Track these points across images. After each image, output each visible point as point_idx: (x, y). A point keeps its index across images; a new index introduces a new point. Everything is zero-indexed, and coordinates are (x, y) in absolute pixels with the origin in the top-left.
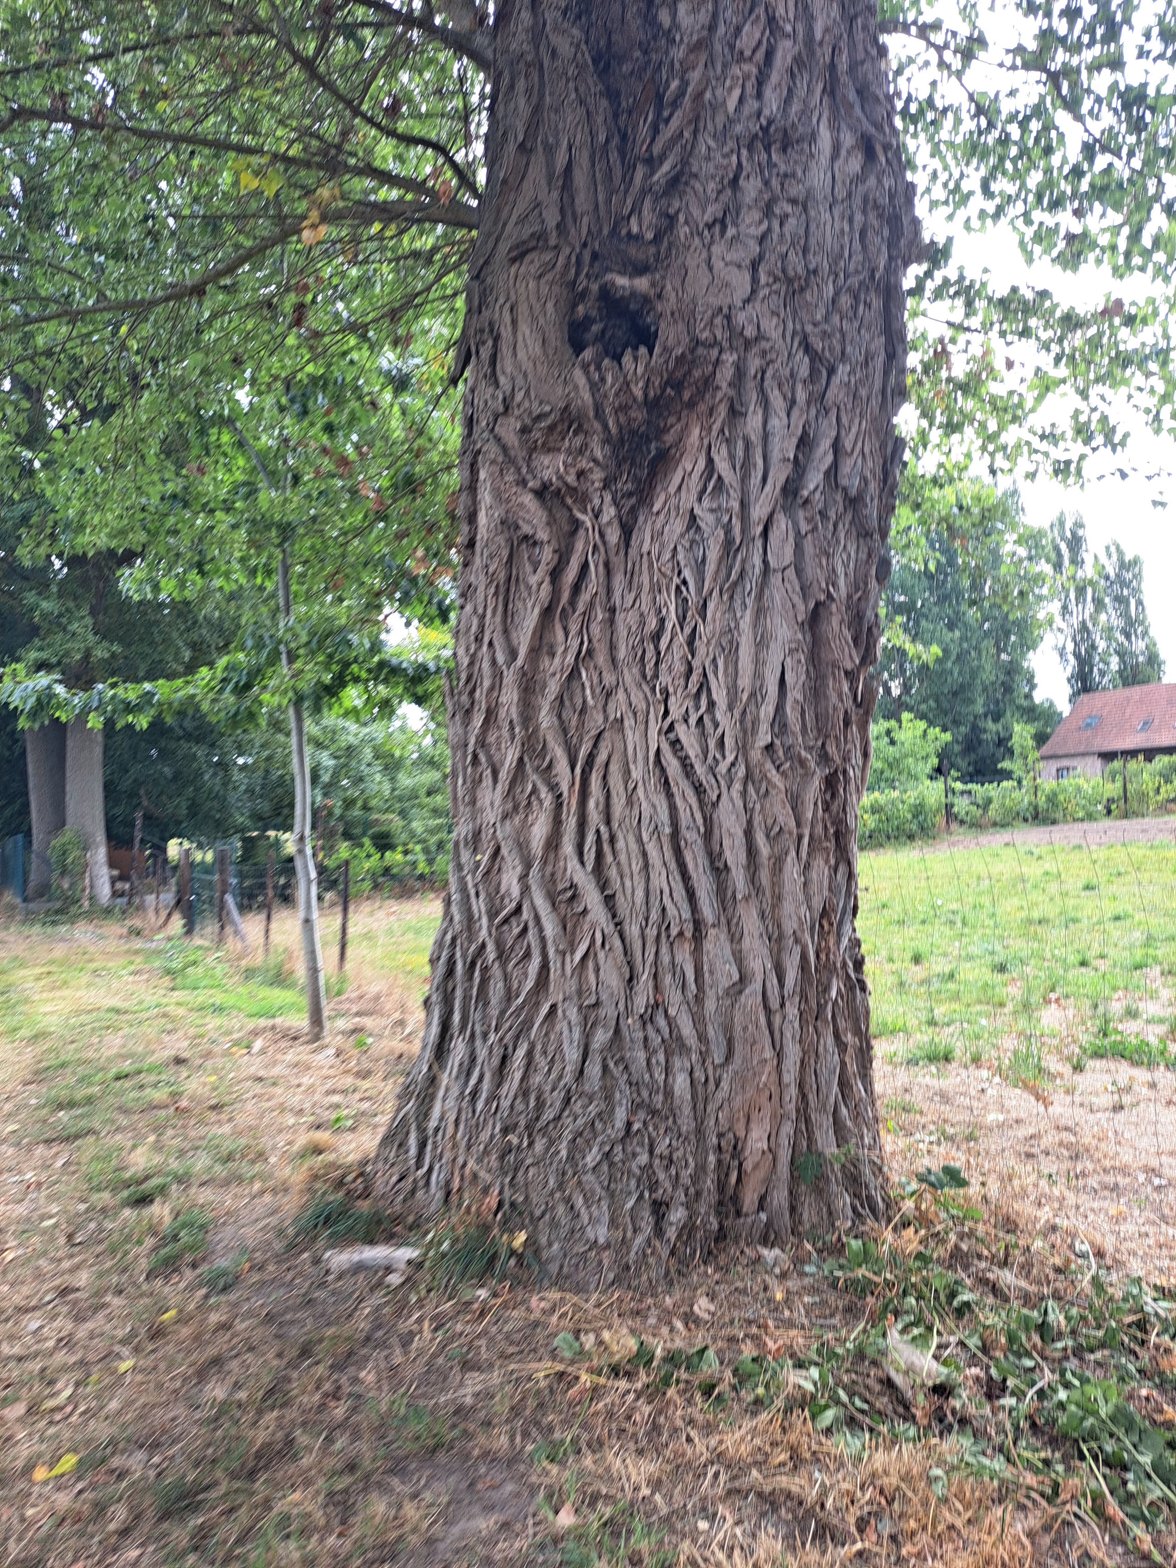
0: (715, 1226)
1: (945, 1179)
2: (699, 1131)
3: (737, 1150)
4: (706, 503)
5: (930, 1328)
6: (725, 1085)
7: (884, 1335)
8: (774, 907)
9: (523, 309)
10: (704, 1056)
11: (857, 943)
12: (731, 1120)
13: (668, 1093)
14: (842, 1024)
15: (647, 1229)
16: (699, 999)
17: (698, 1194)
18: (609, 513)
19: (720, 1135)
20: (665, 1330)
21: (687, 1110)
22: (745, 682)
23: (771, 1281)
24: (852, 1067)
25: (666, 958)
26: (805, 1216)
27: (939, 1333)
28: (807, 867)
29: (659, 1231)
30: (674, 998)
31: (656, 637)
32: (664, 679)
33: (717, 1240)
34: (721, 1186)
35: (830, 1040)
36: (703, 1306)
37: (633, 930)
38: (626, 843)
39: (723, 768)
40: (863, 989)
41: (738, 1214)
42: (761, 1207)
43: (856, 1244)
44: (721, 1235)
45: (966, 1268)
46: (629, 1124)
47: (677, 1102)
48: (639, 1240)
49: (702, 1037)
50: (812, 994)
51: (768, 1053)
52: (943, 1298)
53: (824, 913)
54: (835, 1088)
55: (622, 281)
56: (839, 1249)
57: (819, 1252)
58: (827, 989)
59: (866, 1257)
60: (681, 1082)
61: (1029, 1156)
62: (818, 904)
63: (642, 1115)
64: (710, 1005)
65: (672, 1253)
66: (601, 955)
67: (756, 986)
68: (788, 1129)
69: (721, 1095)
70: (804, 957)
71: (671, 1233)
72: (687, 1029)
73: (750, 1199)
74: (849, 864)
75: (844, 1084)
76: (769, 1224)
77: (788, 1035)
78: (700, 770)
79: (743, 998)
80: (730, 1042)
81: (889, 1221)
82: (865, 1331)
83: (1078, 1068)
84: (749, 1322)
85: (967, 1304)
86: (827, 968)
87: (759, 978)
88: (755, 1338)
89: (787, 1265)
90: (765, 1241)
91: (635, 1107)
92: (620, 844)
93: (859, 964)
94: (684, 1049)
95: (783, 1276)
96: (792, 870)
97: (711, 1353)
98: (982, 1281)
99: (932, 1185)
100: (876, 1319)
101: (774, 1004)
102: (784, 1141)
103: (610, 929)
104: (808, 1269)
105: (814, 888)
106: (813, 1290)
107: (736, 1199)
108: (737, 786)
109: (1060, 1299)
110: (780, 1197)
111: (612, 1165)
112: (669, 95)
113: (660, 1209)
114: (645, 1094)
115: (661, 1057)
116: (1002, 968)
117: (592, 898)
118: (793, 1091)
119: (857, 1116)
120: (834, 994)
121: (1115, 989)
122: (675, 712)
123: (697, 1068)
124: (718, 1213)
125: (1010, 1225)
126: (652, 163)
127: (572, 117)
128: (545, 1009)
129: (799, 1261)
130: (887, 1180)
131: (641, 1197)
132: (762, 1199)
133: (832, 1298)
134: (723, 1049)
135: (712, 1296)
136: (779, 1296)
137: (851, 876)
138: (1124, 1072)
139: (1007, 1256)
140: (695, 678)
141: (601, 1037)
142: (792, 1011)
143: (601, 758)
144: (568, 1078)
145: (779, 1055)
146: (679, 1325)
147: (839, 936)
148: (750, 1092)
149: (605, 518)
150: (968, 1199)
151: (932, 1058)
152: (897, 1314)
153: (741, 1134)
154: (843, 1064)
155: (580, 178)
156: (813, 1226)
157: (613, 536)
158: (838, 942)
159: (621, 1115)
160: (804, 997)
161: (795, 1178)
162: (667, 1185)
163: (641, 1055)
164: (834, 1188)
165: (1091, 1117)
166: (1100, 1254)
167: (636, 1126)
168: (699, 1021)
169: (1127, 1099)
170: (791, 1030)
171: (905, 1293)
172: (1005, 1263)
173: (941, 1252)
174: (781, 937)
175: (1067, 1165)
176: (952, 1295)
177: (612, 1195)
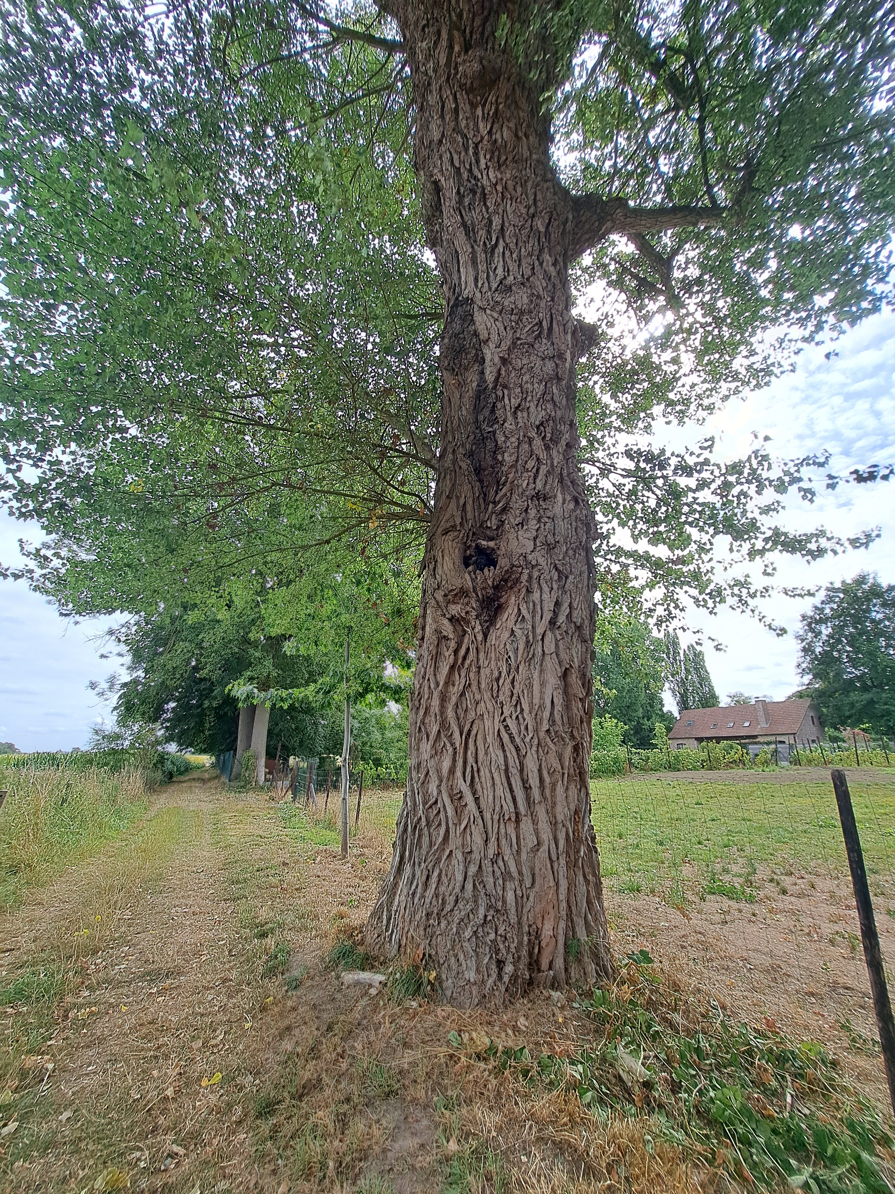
0: (528, 977)
1: (642, 958)
2: (519, 923)
3: (538, 936)
4: (518, 626)
5: (639, 1046)
6: (531, 898)
7: (616, 1049)
8: (553, 807)
9: (446, 551)
10: (521, 882)
11: (592, 828)
12: (535, 918)
13: (504, 902)
14: (587, 870)
15: (494, 976)
16: (519, 852)
17: (519, 958)
18: (478, 628)
19: (530, 926)
20: (503, 1035)
21: (513, 910)
22: (536, 701)
23: (557, 1011)
24: (593, 894)
25: (503, 831)
26: (573, 975)
27: (644, 1050)
28: (567, 789)
29: (500, 977)
30: (507, 851)
31: (498, 680)
32: (501, 698)
33: (529, 985)
34: (531, 954)
35: (581, 878)
36: (522, 1022)
37: (487, 816)
38: (484, 773)
39: (527, 739)
40: (596, 852)
41: (539, 970)
42: (550, 968)
43: (598, 992)
44: (531, 982)
45: (655, 1011)
46: (486, 916)
47: (508, 906)
48: (490, 981)
49: (520, 873)
50: (572, 853)
51: (552, 883)
52: (644, 1028)
53: (576, 812)
54: (585, 904)
55: (484, 543)
56: (589, 994)
57: (580, 995)
58: (578, 851)
59: (604, 1001)
60: (510, 896)
61: (683, 947)
62: (573, 807)
63: (492, 912)
64: (524, 856)
65: (507, 990)
66: (473, 827)
67: (545, 848)
68: (562, 925)
69: (529, 904)
70: (567, 834)
71: (506, 979)
72: (513, 869)
73: (544, 964)
74: (586, 788)
75: (589, 902)
76: (554, 978)
77: (561, 874)
78: (518, 740)
79: (539, 853)
80: (533, 875)
81: (615, 980)
82: (606, 1045)
83: (703, 899)
84: (546, 1034)
85: (657, 1032)
86: (578, 840)
87: (546, 843)
88: (549, 1044)
89: (564, 1002)
90: (553, 987)
91: (489, 907)
92: (482, 773)
93: (593, 838)
94: (512, 878)
95: (562, 1008)
96: (560, 789)
97: (526, 1051)
98: (665, 1020)
99: (635, 960)
100: (611, 1038)
101: (554, 858)
102: (561, 932)
103: (477, 814)
104: (574, 1005)
105: (571, 799)
106: (578, 1018)
107: (537, 962)
108: (534, 748)
109: (706, 1033)
110: (559, 963)
111: (477, 938)
112: (501, 482)
113: (500, 964)
114: (493, 900)
115: (501, 881)
116: (661, 844)
117: (469, 798)
118: (564, 905)
119: (596, 920)
120: (582, 853)
121: (716, 857)
122: (506, 713)
123: (518, 888)
124: (529, 969)
125: (676, 987)
126: (495, 503)
127: (466, 487)
128: (447, 853)
129: (570, 1000)
130: (612, 956)
131: (491, 957)
132: (551, 963)
133: (587, 1022)
134: (530, 880)
135: (527, 1017)
136: (560, 1020)
137: (587, 794)
138: (726, 903)
139: (676, 1004)
140: (514, 698)
141: (473, 869)
142: (563, 862)
143: (474, 732)
144: (457, 890)
145: (557, 884)
146: (510, 1032)
147: (583, 824)
148: (544, 903)
149: (476, 630)
150: (654, 970)
151: (632, 890)
152: (621, 1035)
153: (540, 926)
154: (588, 891)
155: (469, 508)
156: (577, 980)
157: (480, 637)
158: (583, 827)
159: (482, 911)
160: (568, 854)
161: (567, 953)
162: (504, 951)
163: (492, 880)
164: (586, 959)
165: (712, 927)
166: (724, 1008)
167: (489, 918)
168: (518, 863)
169: (728, 918)
170: (562, 872)
171: (625, 1024)
172: (675, 1010)
173: (641, 1001)
174: (556, 822)
175: (703, 953)
176: (649, 1027)
177: (477, 956)
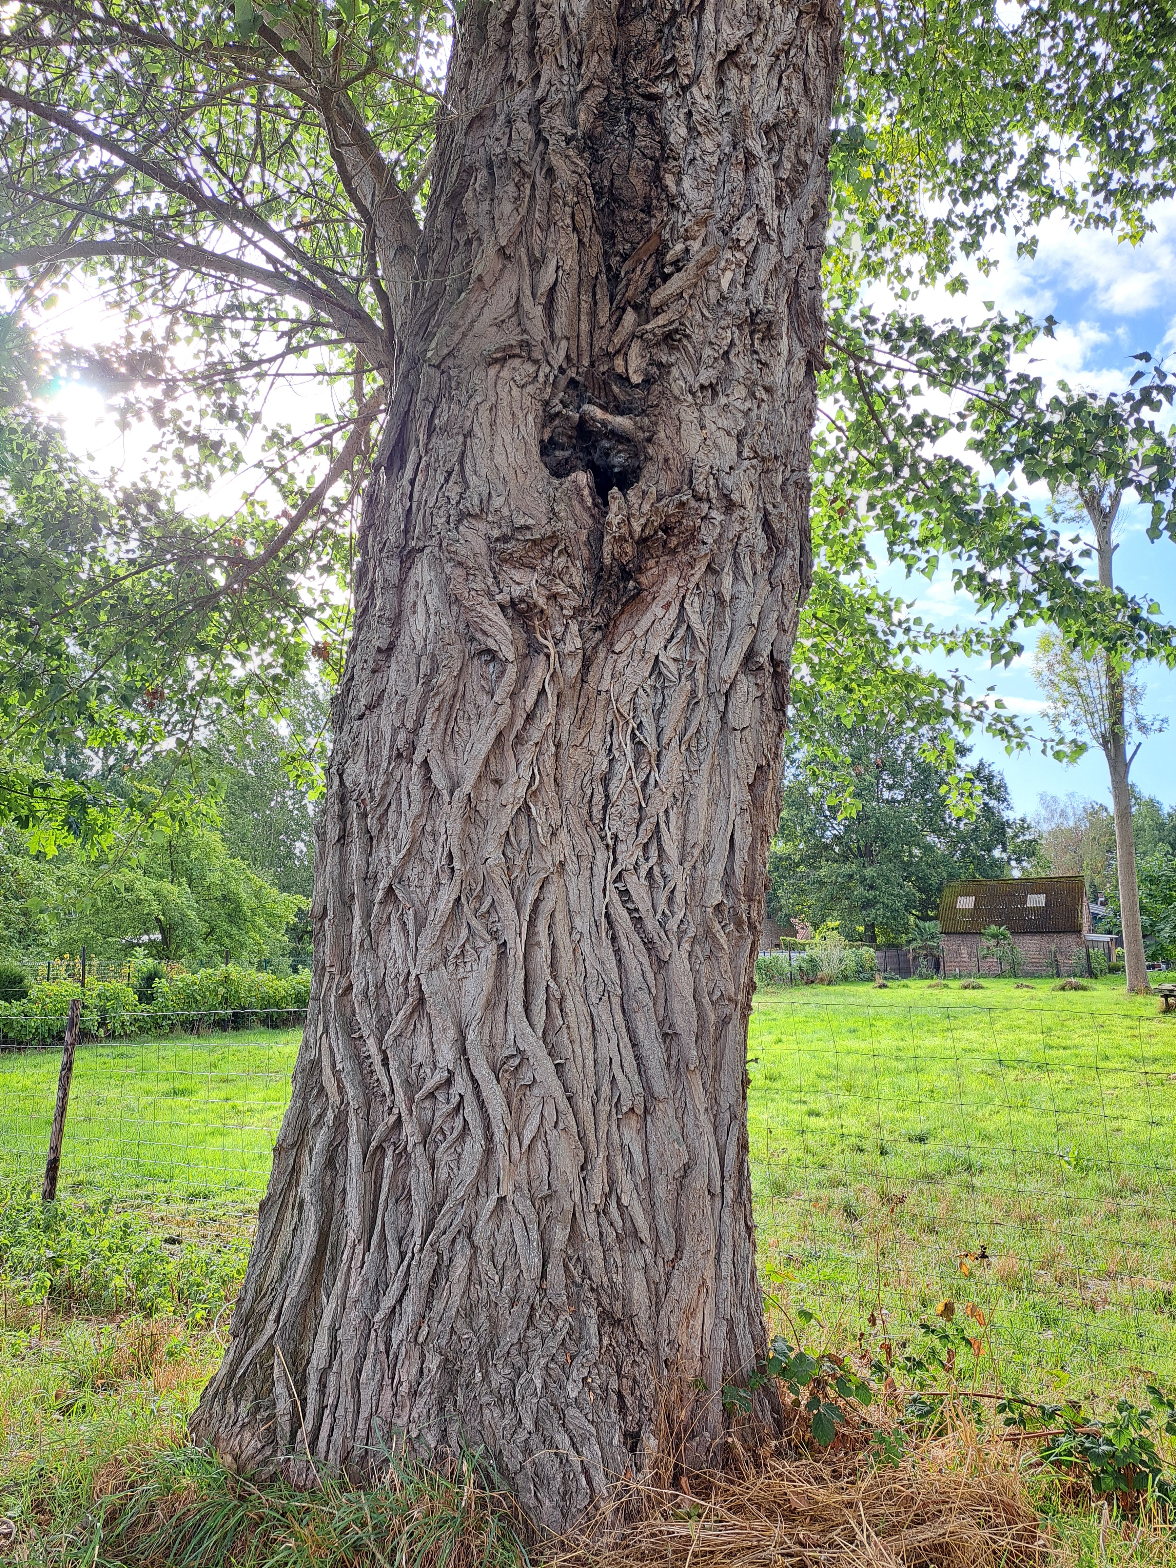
4: (672, 651)
6: (676, 1283)
10: (655, 1249)
12: (679, 1324)
16: (646, 1182)
18: (574, 642)
22: (697, 836)
25: (616, 1137)
30: (626, 1184)
31: (605, 780)
32: (614, 825)
37: (585, 1105)
38: (574, 1004)
39: (673, 925)
46: (600, 1339)
55: (599, 414)
60: (638, 1285)
63: (607, 1328)
78: (650, 924)
79: (691, 1182)
80: (677, 1233)
94: (638, 1244)
103: (563, 1104)
108: (686, 946)
111: (591, 1391)
113: (629, 1439)
117: (544, 1067)
122: (626, 860)
123: (651, 1265)
126: (645, 312)
128: (491, 1203)
134: (673, 1243)
140: (647, 826)
143: (546, 907)
149: (568, 648)
157: (573, 668)
159: (592, 1329)
